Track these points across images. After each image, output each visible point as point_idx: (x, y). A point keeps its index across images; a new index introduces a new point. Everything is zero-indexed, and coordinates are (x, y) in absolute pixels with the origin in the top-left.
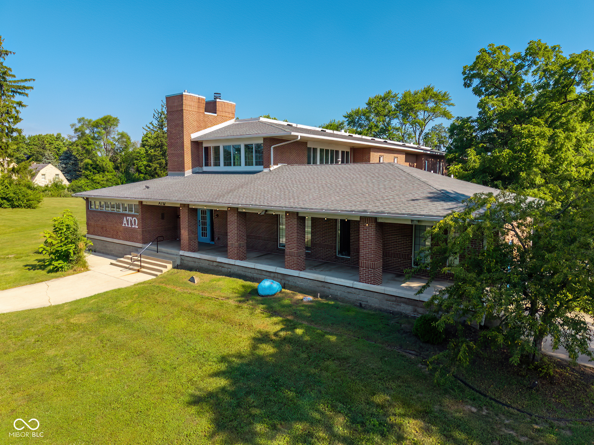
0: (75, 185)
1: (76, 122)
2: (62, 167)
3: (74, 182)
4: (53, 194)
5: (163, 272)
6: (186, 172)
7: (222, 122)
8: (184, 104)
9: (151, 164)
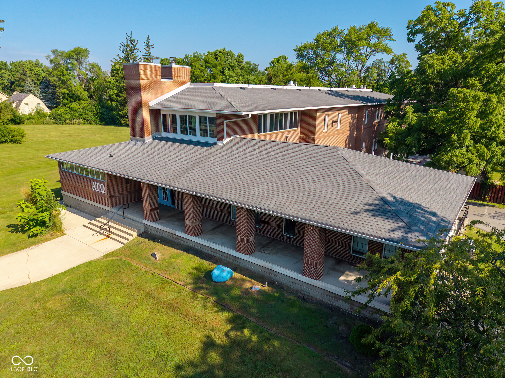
0: (56, 113)
1: (50, 54)
2: (43, 96)
3: (53, 111)
4: (37, 122)
5: (130, 240)
6: (146, 138)
7: (178, 87)
8: (140, 73)
9: (120, 94)
